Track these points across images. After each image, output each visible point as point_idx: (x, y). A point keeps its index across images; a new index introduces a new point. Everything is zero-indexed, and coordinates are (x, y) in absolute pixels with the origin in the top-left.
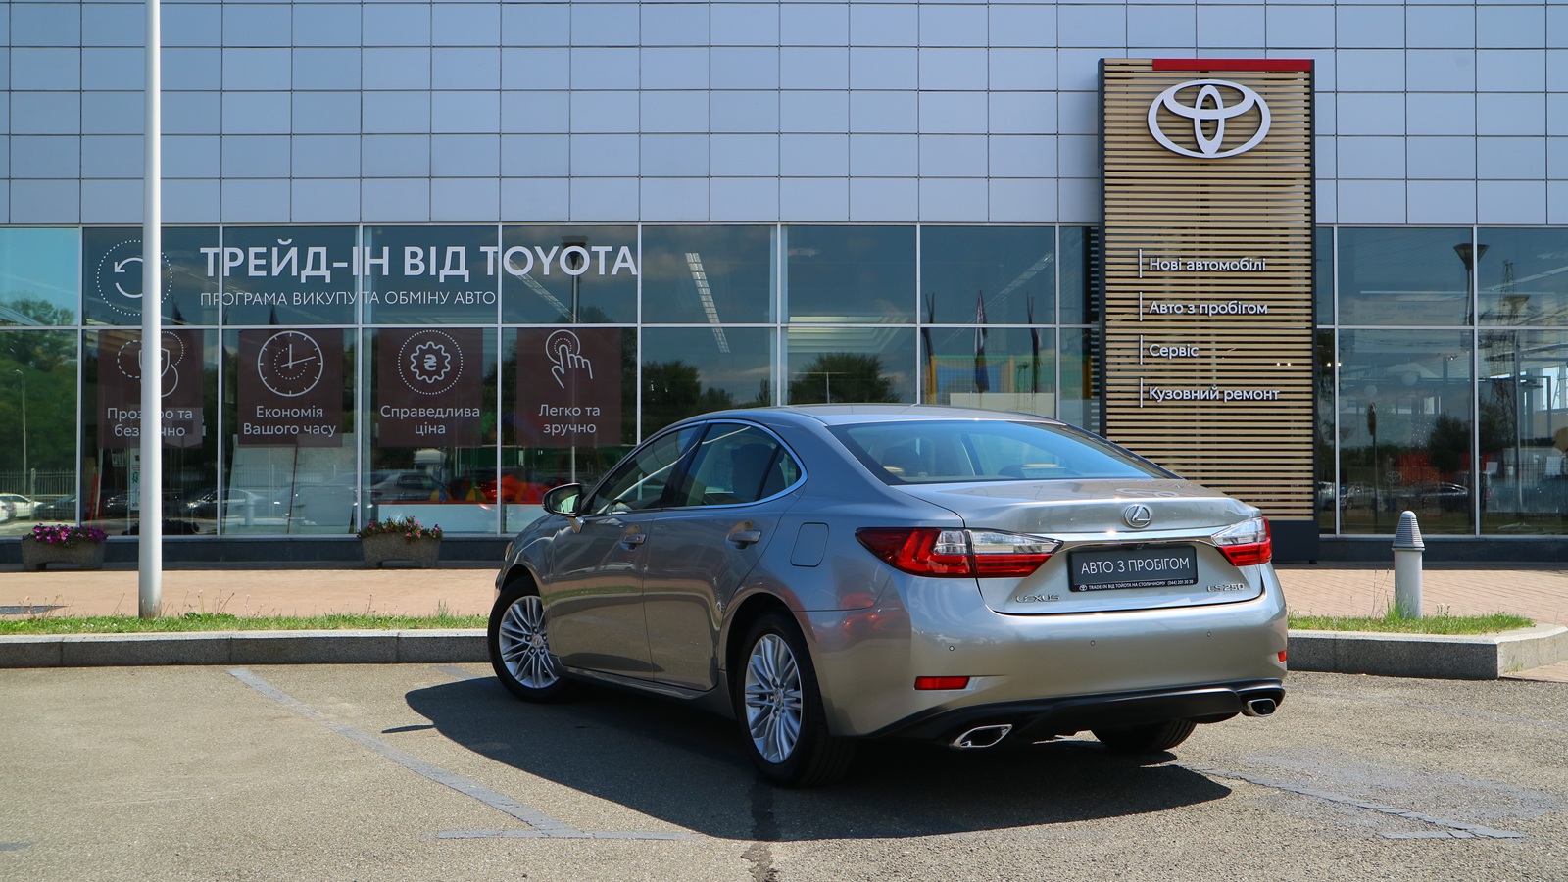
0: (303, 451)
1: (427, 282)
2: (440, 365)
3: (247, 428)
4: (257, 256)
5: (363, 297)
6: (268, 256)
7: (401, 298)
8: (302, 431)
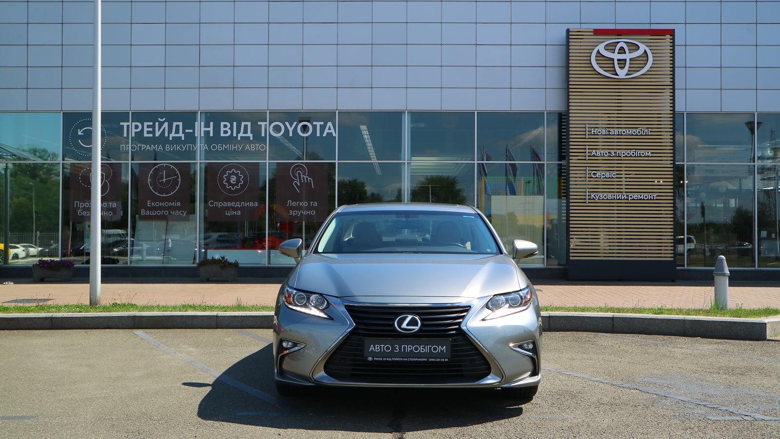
0: (171, 223)
1: (231, 139)
2: (238, 181)
3: (143, 212)
4: (148, 126)
5: (200, 147)
6: (153, 126)
7: (219, 147)
8: (170, 213)
